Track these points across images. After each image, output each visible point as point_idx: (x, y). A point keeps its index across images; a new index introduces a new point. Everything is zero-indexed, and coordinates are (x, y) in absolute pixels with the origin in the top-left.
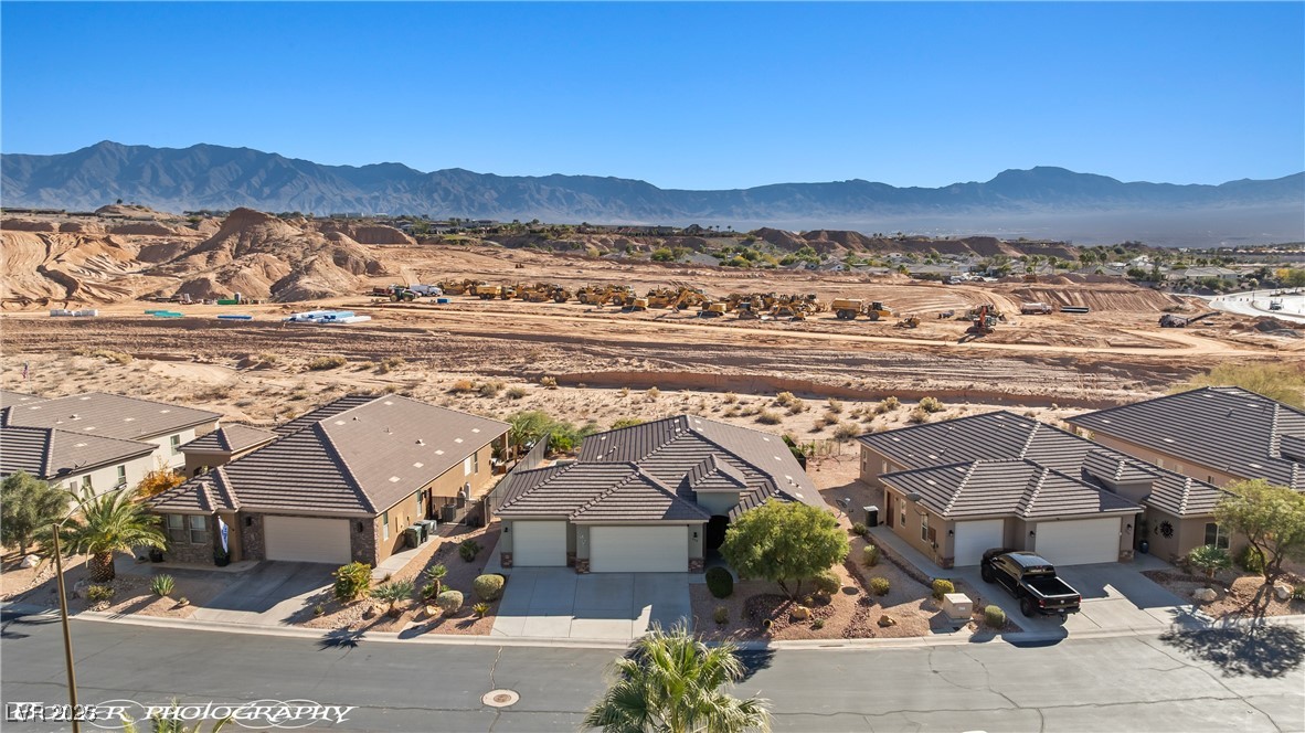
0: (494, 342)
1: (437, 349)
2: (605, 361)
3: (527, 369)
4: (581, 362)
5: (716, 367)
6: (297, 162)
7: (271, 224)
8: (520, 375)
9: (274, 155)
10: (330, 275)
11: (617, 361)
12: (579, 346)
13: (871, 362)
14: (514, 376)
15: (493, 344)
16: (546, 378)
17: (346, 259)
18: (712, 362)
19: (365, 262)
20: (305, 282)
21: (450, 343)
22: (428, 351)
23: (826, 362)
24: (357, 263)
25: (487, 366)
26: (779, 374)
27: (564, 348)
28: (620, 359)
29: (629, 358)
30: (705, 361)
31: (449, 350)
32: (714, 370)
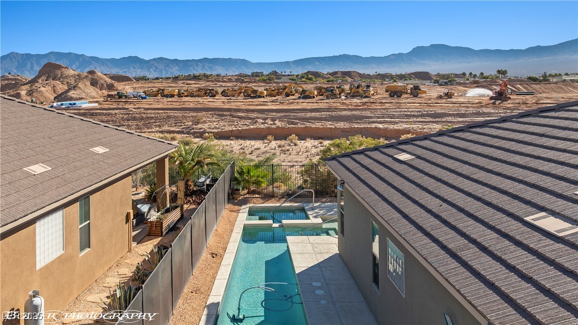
0: (171, 113)
1: (134, 119)
2: (247, 122)
3: (193, 129)
4: (230, 123)
5: (330, 123)
6: (92, 58)
7: (63, 70)
8: (188, 133)
9: (83, 55)
10: (86, 90)
11: (257, 122)
12: (228, 113)
13: (450, 115)
14: (184, 134)
15: (171, 114)
16: (207, 134)
17: (97, 83)
18: (326, 119)
19: (107, 84)
20: (72, 94)
21: (142, 115)
22: (128, 120)
23: (414, 116)
24: (102, 85)
25: (166, 128)
26: (381, 126)
27: (218, 115)
28: (258, 120)
29: (265, 119)
30: (320, 119)
31: (142, 119)
32: (329, 125)
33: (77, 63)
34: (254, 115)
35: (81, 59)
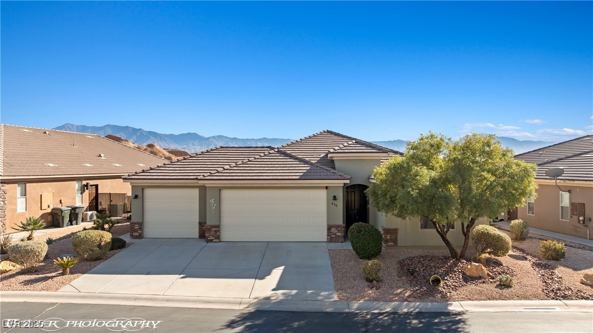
6: (150, 132)
9: (140, 129)
33: (136, 137)
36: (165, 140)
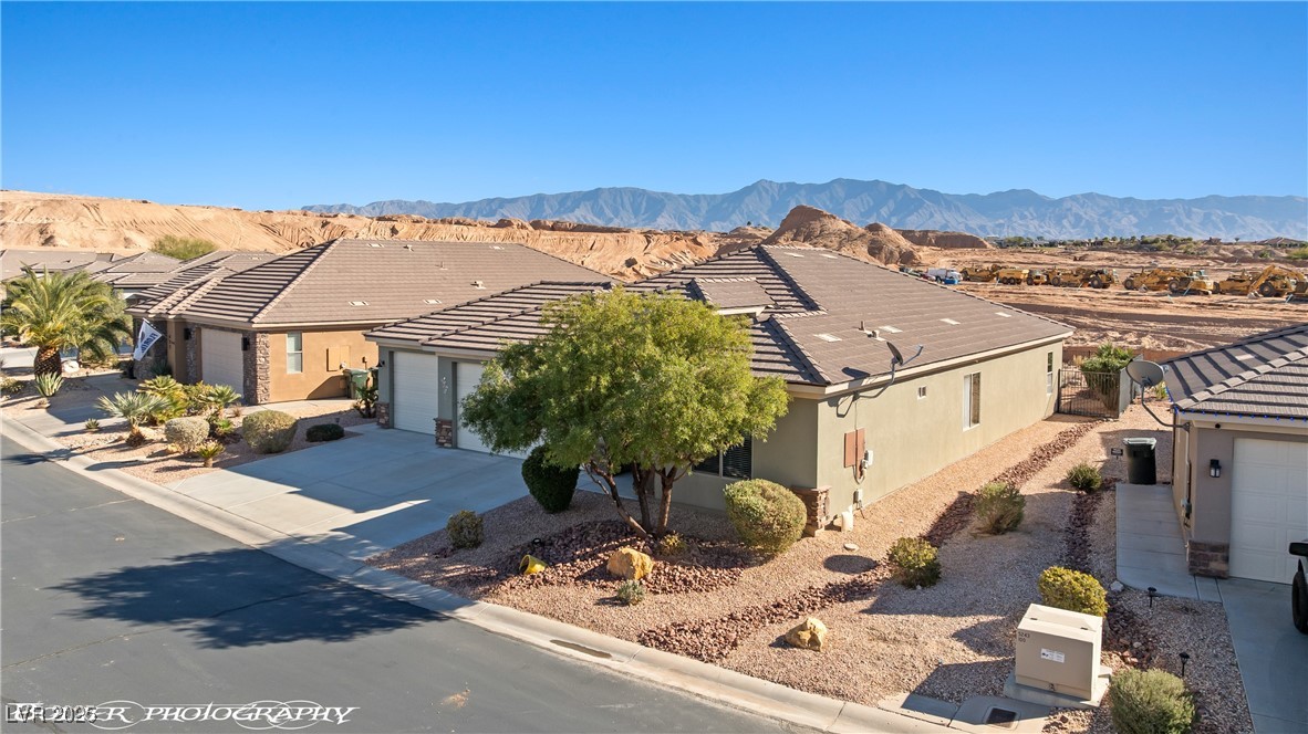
6: (924, 192)
7: (826, 221)
9: (904, 186)
11: (1105, 335)
17: (880, 249)
19: (900, 253)
24: (891, 253)
28: (1111, 333)
29: (1125, 333)
33: (891, 204)
34: (1104, 324)
35: (900, 195)
36: (958, 209)
